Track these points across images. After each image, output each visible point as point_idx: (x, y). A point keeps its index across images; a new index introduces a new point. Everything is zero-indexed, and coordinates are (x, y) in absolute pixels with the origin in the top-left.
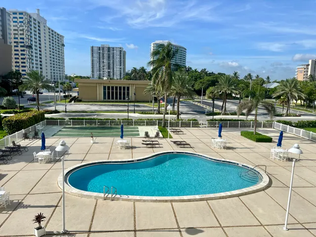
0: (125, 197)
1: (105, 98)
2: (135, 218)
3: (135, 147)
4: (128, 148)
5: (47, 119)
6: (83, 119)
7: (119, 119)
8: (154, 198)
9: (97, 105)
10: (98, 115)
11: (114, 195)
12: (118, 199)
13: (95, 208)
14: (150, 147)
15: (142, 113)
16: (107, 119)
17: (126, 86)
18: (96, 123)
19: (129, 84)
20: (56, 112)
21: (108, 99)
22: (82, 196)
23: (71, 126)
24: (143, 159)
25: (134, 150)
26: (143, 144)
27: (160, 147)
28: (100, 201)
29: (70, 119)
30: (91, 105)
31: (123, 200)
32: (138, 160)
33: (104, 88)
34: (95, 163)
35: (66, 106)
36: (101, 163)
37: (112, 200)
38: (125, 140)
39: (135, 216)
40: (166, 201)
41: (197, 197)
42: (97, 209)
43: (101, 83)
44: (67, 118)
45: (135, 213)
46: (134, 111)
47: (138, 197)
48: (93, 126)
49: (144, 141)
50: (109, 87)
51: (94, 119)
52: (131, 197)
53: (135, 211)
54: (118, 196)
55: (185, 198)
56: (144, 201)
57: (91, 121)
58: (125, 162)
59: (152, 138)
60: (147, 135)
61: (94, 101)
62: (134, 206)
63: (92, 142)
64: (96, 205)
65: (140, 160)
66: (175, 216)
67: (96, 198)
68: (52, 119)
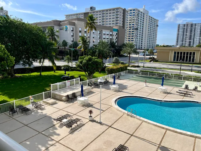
0: (138, 117)
1: (174, 60)
2: (137, 129)
3: (171, 93)
4: (165, 93)
5: (129, 70)
6: (148, 72)
7: (172, 74)
8: (155, 123)
9: (168, 64)
10: (162, 71)
11: (133, 114)
12: (134, 117)
13: (120, 118)
14: (182, 96)
15: (198, 72)
16: (163, 74)
17: (192, 52)
18: (156, 75)
19: (195, 50)
20: (138, 67)
21: (177, 61)
22: (118, 110)
23: (141, 75)
24: (169, 101)
25: (169, 95)
26: (177, 92)
27: (191, 97)
28: (125, 115)
29: (141, 71)
30: (163, 64)
31: (137, 119)
32: (165, 101)
33: (175, 53)
34: (137, 97)
35: (144, 64)
36: (141, 97)
37: (131, 117)
38: (164, 88)
39: (137, 128)
40: (163, 128)
41: (189, 133)
42: (121, 118)
43: (173, 50)
44: (139, 71)
45: (138, 127)
46: (192, 70)
47: (146, 120)
48: (154, 77)
49: (179, 90)
50: (178, 53)
51: (155, 73)
52: (142, 118)
53: (139, 126)
54: (135, 116)
55: (179, 131)
56: (149, 123)
57: (152, 73)
58: (156, 100)
59: (190, 90)
60: (187, 87)
61: (166, 61)
62: (141, 124)
63: (145, 85)
64: (121, 116)
65: (167, 101)
66: (163, 138)
67: (124, 113)
68: (131, 70)
